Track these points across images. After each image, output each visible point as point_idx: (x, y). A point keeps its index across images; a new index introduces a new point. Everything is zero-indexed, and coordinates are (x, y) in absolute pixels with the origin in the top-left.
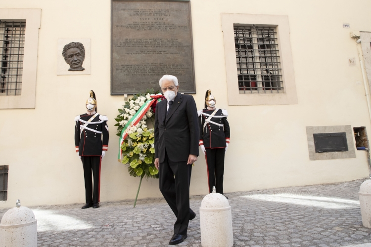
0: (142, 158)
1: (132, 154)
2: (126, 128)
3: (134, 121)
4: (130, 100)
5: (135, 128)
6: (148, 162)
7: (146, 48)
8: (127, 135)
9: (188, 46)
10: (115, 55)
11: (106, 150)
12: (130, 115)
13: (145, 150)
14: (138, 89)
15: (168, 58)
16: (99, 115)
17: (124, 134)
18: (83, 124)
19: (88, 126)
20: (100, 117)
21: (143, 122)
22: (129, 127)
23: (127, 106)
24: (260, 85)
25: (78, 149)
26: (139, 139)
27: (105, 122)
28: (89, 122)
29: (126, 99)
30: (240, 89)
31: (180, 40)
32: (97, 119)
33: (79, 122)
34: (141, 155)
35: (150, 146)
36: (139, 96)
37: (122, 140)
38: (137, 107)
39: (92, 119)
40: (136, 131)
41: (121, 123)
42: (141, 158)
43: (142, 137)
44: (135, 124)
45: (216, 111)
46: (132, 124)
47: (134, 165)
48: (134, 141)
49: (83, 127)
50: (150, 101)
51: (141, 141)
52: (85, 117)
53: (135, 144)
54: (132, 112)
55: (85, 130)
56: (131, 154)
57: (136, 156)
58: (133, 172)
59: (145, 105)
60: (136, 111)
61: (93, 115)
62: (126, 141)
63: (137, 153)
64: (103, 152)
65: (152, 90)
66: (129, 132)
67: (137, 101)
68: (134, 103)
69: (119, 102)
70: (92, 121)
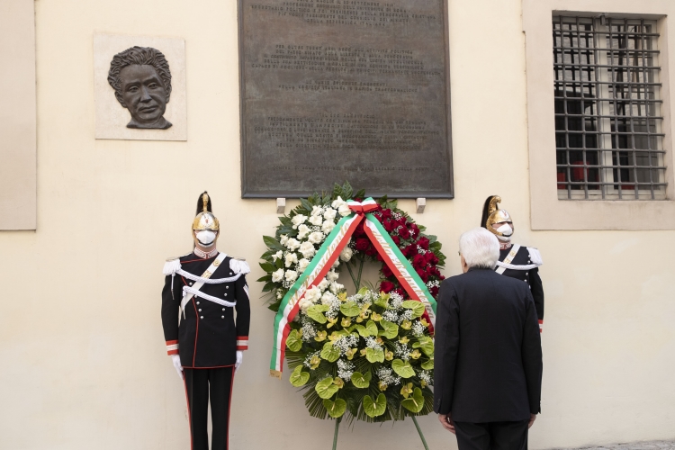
0: (345, 373)
1: (317, 362)
2: (295, 291)
3: (313, 274)
4: (292, 214)
5: (316, 292)
6: (362, 383)
7: (329, 74)
8: (298, 310)
9: (436, 72)
10: (252, 90)
11: (245, 348)
12: (300, 256)
13: (351, 353)
14: (311, 184)
15: (386, 103)
16: (227, 260)
17: (288, 308)
18: (190, 282)
19: (202, 289)
20: (233, 265)
21: (335, 275)
22: (301, 289)
23: (287, 228)
24: (608, 178)
25: (174, 347)
26: (333, 321)
27: (243, 276)
28: (205, 278)
29: (281, 210)
30: (560, 187)
31: (416, 55)
32: (225, 269)
33: (178, 276)
34: (341, 364)
35: (362, 343)
36: (314, 202)
37: (283, 323)
38: (316, 237)
39: (212, 269)
40: (319, 302)
41: (278, 275)
42: (342, 374)
43: (340, 316)
44: (316, 282)
45: (515, 251)
46: (310, 281)
47: (326, 389)
48: (318, 326)
49: (190, 292)
50: (350, 221)
51: (338, 327)
52: (194, 264)
53: (322, 337)
54: (307, 249)
55: (195, 299)
56: (314, 360)
57: (329, 368)
58: (317, 406)
59: (337, 230)
60: (317, 246)
61: (213, 259)
62: (294, 324)
63: (332, 360)
64: (239, 354)
65: (348, 188)
66: (305, 304)
67: (315, 219)
68: (307, 223)
69: (265, 217)
70: (213, 277)
